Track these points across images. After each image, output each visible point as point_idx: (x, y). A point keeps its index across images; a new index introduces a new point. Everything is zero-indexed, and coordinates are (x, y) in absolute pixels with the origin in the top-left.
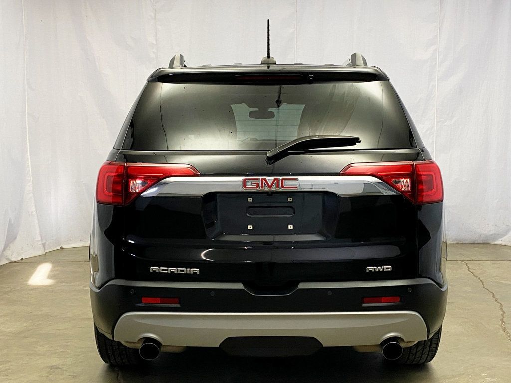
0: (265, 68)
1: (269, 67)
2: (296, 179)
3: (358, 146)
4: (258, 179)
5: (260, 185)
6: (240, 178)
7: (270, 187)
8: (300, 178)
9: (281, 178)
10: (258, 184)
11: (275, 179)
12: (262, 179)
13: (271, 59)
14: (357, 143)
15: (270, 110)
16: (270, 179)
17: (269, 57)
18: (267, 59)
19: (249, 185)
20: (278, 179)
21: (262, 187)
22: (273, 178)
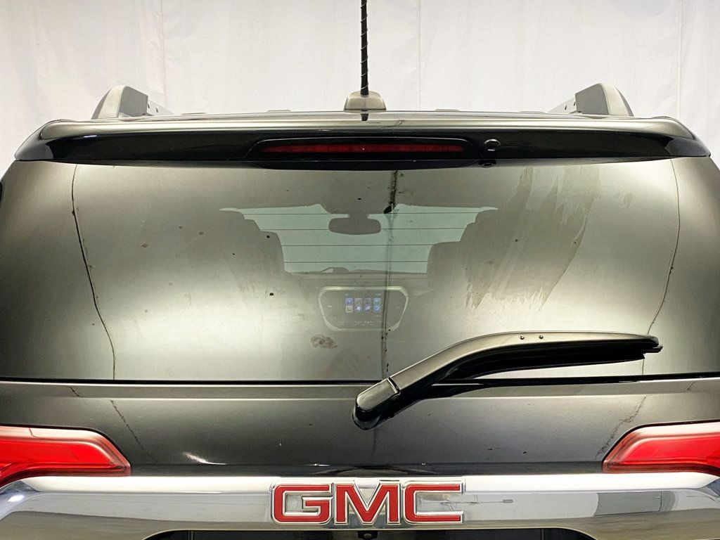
0: (355, 120)
1: (365, 118)
2: (456, 488)
3: (650, 364)
4: (326, 488)
5: (333, 511)
6: (265, 483)
7: (367, 516)
8: (473, 482)
9: (404, 482)
10: (324, 506)
11: (384, 490)
12: (341, 490)
13: (370, 96)
14: (646, 355)
15: (371, 216)
16: (367, 485)
17: (365, 92)
18: (360, 97)
19: (293, 509)
20: (393, 490)
21: (341, 516)
22: (375, 482)
